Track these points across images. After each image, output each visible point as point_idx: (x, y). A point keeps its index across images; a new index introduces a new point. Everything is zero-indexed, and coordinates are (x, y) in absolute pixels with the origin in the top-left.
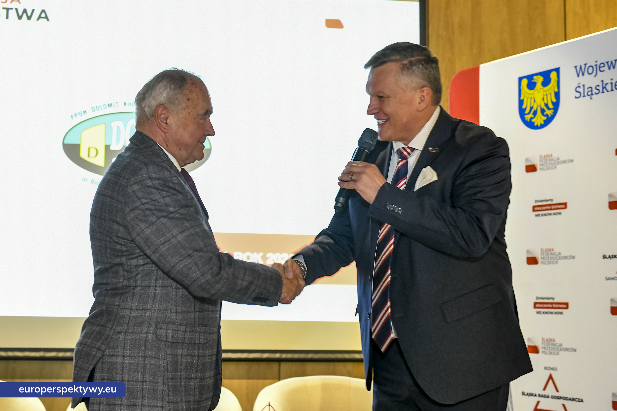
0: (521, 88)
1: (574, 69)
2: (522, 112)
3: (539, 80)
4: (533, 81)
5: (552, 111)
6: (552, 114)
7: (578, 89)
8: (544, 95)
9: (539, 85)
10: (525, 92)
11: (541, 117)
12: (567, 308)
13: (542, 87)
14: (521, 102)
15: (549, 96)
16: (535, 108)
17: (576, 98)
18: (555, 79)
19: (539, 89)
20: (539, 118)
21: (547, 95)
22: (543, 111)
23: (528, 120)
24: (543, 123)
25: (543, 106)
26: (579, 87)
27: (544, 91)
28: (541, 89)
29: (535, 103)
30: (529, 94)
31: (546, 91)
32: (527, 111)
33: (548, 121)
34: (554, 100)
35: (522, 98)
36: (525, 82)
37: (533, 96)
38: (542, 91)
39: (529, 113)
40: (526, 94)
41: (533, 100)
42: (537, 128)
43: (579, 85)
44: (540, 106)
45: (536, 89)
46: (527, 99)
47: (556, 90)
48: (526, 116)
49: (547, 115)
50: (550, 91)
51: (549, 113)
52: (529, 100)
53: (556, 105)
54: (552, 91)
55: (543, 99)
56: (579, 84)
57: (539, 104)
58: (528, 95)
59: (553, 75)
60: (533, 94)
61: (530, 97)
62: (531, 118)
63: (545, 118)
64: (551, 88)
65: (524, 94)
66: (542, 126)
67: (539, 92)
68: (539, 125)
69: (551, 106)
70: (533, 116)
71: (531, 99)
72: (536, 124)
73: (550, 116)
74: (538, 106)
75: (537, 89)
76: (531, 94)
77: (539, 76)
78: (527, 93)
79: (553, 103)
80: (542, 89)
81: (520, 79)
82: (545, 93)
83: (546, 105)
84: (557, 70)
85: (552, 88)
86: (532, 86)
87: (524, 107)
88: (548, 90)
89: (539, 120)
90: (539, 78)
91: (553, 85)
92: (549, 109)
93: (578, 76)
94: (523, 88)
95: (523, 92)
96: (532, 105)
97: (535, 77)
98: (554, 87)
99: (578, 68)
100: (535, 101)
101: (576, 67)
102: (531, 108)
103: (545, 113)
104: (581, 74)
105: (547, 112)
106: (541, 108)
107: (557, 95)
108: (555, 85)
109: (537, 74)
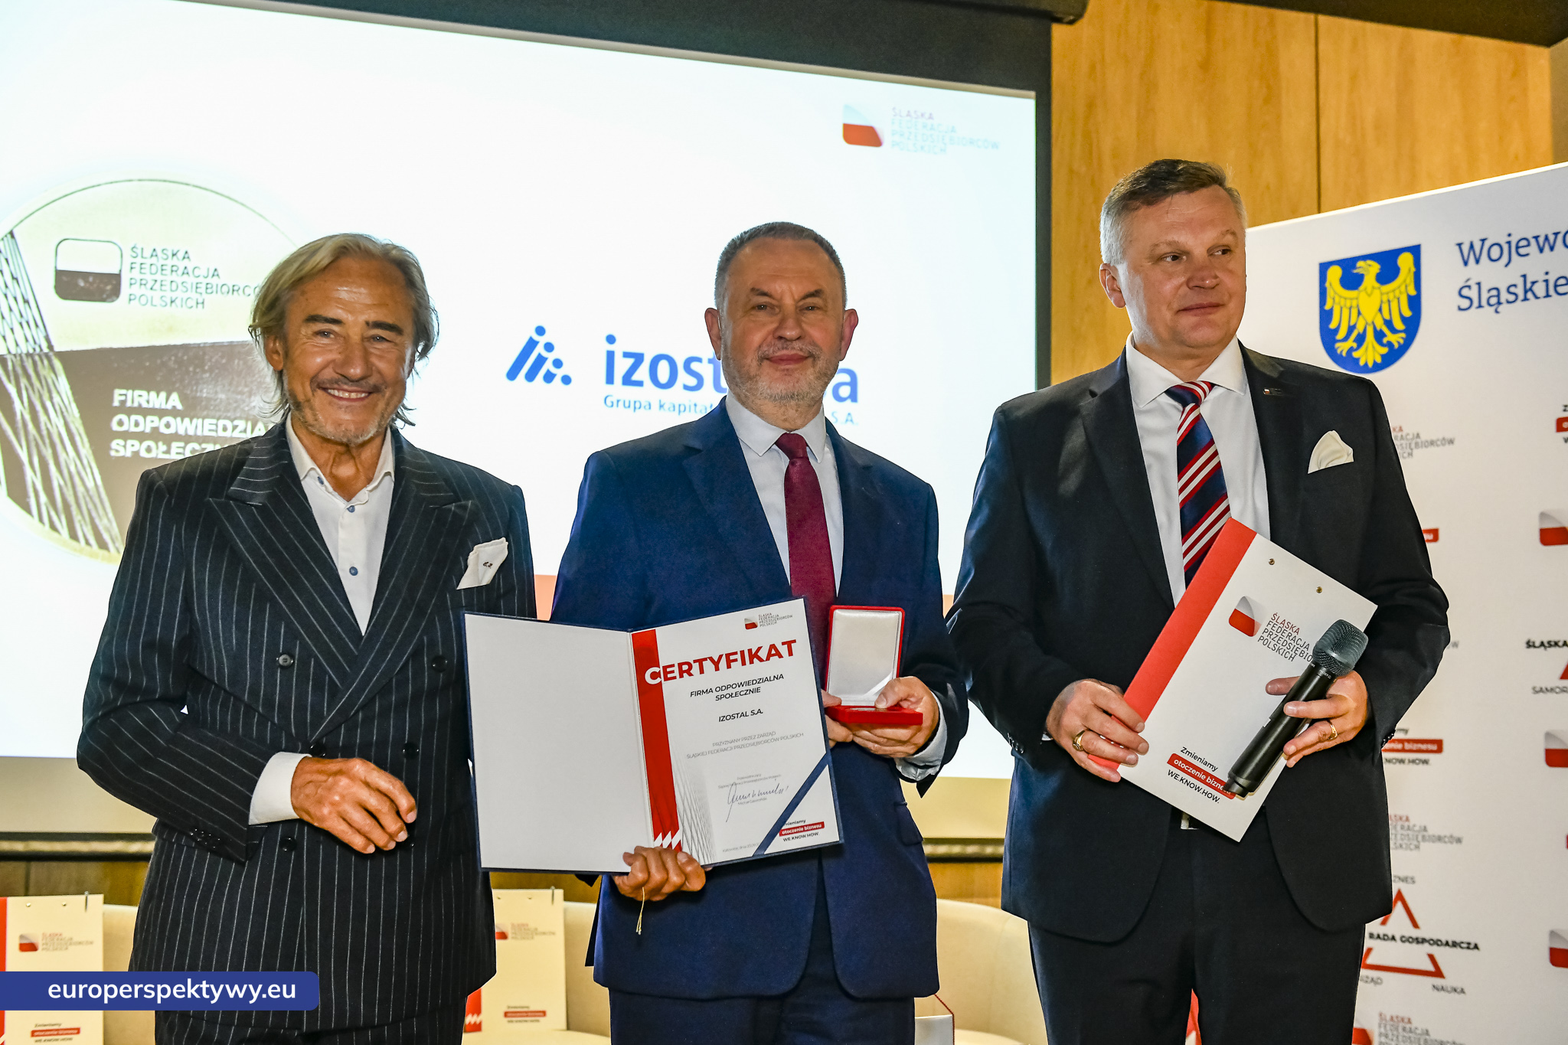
0: (1327, 285)
1: (1457, 247)
2: (1328, 338)
3: (1371, 269)
4: (1355, 271)
5: (1403, 335)
6: (1402, 341)
7: (1465, 292)
8: (1382, 302)
9: (1370, 280)
10: (1335, 293)
11: (1374, 347)
12: (1440, 750)
13: (1377, 285)
14: (1326, 316)
15: (1394, 304)
16: (1360, 328)
17: (1460, 309)
18: (1410, 270)
19: (1369, 290)
20: (1370, 348)
21: (1389, 301)
22: (1379, 336)
23: (1344, 354)
24: (1379, 360)
25: (1380, 325)
26: (1469, 287)
27: (1382, 294)
28: (1373, 288)
29: (1361, 317)
30: (1345, 299)
31: (1388, 293)
32: (1341, 335)
33: (1393, 356)
34: (1407, 313)
35: (1327, 307)
36: (1334, 274)
37: (1354, 303)
38: (1377, 293)
39: (1346, 339)
40: (1337, 299)
41: (1354, 312)
42: (1365, 370)
43: (1468, 284)
44: (1373, 323)
45: (1362, 288)
46: (1341, 308)
47: (1413, 292)
48: (1337, 345)
49: (1390, 344)
50: (1397, 293)
51: (1396, 339)
52: (1346, 312)
53: (1412, 325)
54: (1401, 293)
55: (1380, 310)
56: (1468, 280)
57: (1370, 321)
58: (1343, 300)
59: (1405, 261)
60: (1357, 299)
61: (1348, 305)
62: (1351, 350)
64: (1399, 287)
65: (1334, 299)
66: (1378, 368)
67: (1369, 295)
68: (1370, 365)
69: (1399, 325)
70: (1355, 345)
71: (1350, 308)
72: (1362, 363)
73: (1396, 346)
74: (1367, 323)
75: (1365, 289)
76: (1351, 299)
77: (1369, 262)
78: (1341, 297)
79: (1404, 319)
80: (1379, 288)
81: (1324, 268)
82: (1385, 298)
83: (1389, 323)
84: (1415, 251)
85: (1403, 288)
86: (1352, 281)
87: (1333, 326)
88: (1394, 291)
89: (1370, 353)
90: (1370, 265)
91: (1405, 281)
92: (1394, 331)
93: (1466, 263)
94: (1331, 285)
95: (1330, 293)
96: (1352, 323)
97: (1360, 264)
98: (1406, 286)
99: (1466, 248)
100: (1359, 313)
101: (1460, 245)
102: (1351, 329)
103: (1385, 340)
104: (1472, 260)
105: (1391, 337)
106: (1375, 328)
107: (1415, 302)
108: (1408, 281)
109: (1365, 258)
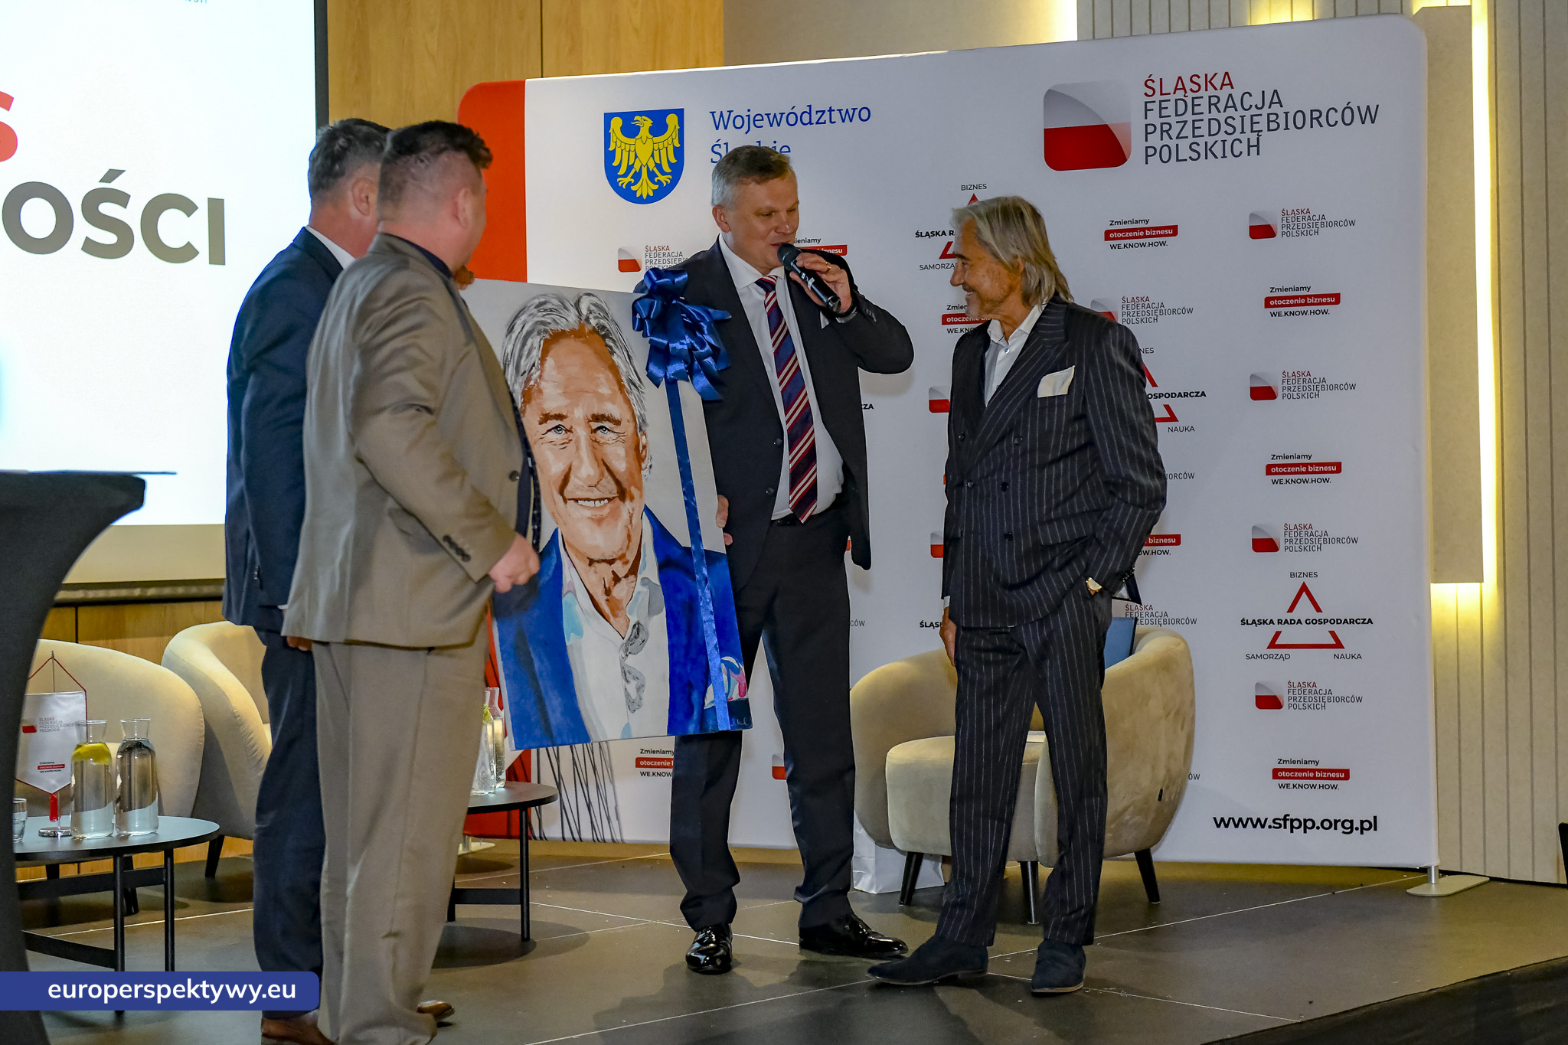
0: (611, 131)
1: (711, 115)
2: (612, 173)
3: (646, 123)
4: (633, 123)
5: (670, 177)
6: (669, 181)
7: (716, 149)
8: (654, 149)
9: (644, 132)
10: (617, 139)
11: (647, 185)
13: (650, 136)
14: (609, 156)
15: (663, 152)
16: (637, 167)
18: (675, 127)
19: (644, 140)
20: (645, 184)
21: (660, 150)
22: (651, 176)
23: (624, 187)
24: (651, 194)
25: (652, 166)
26: (720, 145)
27: (654, 143)
28: (647, 138)
29: (637, 159)
30: (625, 144)
31: (658, 143)
32: (621, 172)
33: (662, 192)
34: (673, 160)
35: (611, 149)
36: (617, 123)
37: (632, 149)
38: (649, 141)
39: (625, 175)
40: (618, 145)
41: (632, 155)
42: (640, 201)
43: (719, 143)
44: (647, 165)
45: (638, 137)
46: (622, 151)
47: (678, 145)
48: (618, 180)
49: (659, 183)
50: (665, 144)
51: (664, 179)
52: (625, 154)
53: (677, 170)
54: (668, 144)
55: (652, 155)
56: (718, 140)
57: (644, 163)
58: (623, 145)
59: (672, 120)
60: (634, 145)
61: (628, 149)
62: (629, 184)
63: (656, 187)
64: (667, 140)
65: (616, 143)
66: (650, 200)
67: (644, 143)
68: (644, 197)
69: (667, 169)
70: (633, 181)
71: (629, 152)
72: (638, 195)
73: (665, 184)
74: (642, 165)
75: (641, 138)
76: (630, 145)
77: (644, 117)
78: (621, 142)
79: (671, 165)
80: (652, 139)
81: (608, 117)
82: (656, 148)
83: (659, 166)
84: (680, 113)
85: (670, 140)
86: (630, 130)
87: (615, 164)
88: (663, 142)
89: (645, 188)
90: (644, 120)
91: (671, 135)
92: (663, 173)
93: (717, 128)
94: (613, 131)
95: (613, 138)
96: (631, 163)
97: (637, 118)
98: (673, 140)
99: (717, 116)
100: (636, 157)
101: (713, 113)
102: (630, 168)
103: (656, 179)
104: (721, 126)
105: (661, 177)
106: (648, 168)
107: (679, 152)
108: (674, 135)
109: (641, 113)
